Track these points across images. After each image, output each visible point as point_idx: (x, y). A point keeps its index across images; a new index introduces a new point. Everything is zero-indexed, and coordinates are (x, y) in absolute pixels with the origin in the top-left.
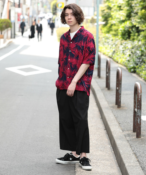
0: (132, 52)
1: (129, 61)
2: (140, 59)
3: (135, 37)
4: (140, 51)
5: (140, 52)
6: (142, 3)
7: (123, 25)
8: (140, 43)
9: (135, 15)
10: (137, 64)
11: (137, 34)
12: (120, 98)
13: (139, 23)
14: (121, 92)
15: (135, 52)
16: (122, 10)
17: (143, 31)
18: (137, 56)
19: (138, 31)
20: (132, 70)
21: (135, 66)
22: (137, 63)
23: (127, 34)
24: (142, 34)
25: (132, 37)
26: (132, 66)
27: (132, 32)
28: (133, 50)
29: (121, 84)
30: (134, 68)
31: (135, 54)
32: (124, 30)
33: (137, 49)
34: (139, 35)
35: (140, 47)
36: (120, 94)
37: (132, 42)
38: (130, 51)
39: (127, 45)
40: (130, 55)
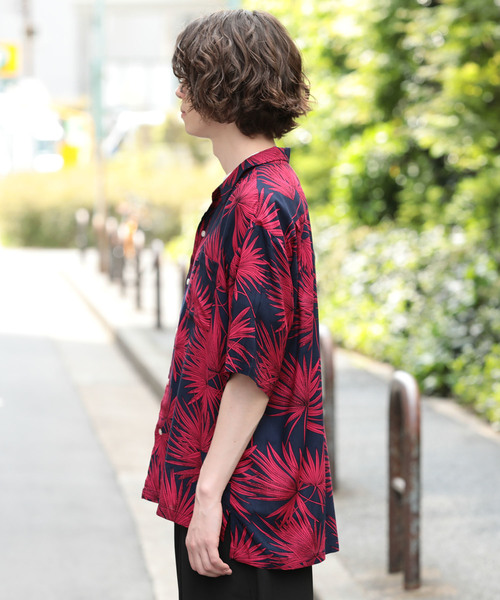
0: (419, 289)
1: (405, 334)
2: (469, 322)
3: (428, 210)
4: (463, 279)
5: (470, 285)
6: (462, 31)
7: (357, 146)
8: (459, 239)
9: (427, 92)
10: (457, 352)
11: (435, 193)
12: (417, 537)
13: (449, 132)
14: (418, 501)
15: (439, 289)
16: (350, 71)
17: (472, 174)
18: (453, 306)
19: (445, 176)
20: (431, 382)
21: (445, 358)
22: (456, 344)
23: (377, 193)
24: (468, 189)
25: (407, 211)
26: (428, 360)
27: (404, 182)
28: (427, 279)
29: (418, 459)
30: (443, 371)
31: (437, 299)
32: (365, 176)
33: (448, 270)
34: (448, 198)
35: (463, 258)
36: (417, 515)
37: (411, 234)
38: (406, 282)
39: (386, 252)
40: (408, 305)
